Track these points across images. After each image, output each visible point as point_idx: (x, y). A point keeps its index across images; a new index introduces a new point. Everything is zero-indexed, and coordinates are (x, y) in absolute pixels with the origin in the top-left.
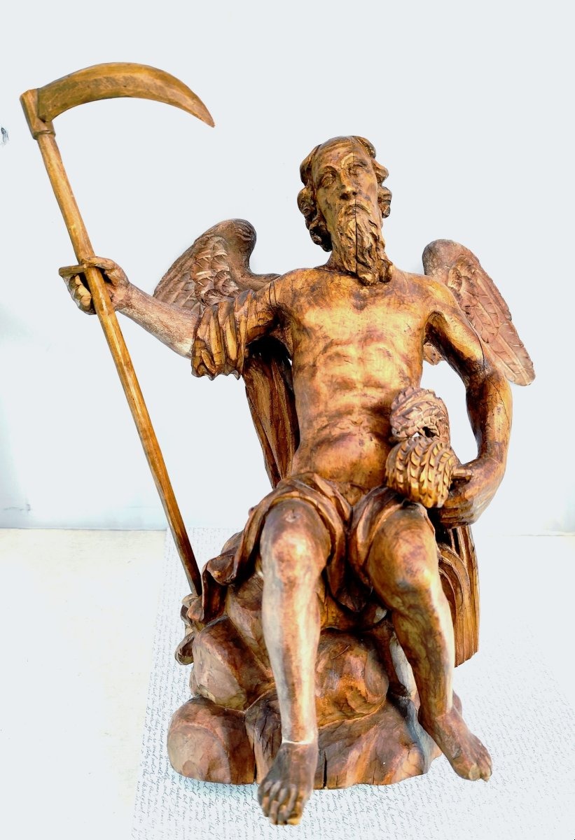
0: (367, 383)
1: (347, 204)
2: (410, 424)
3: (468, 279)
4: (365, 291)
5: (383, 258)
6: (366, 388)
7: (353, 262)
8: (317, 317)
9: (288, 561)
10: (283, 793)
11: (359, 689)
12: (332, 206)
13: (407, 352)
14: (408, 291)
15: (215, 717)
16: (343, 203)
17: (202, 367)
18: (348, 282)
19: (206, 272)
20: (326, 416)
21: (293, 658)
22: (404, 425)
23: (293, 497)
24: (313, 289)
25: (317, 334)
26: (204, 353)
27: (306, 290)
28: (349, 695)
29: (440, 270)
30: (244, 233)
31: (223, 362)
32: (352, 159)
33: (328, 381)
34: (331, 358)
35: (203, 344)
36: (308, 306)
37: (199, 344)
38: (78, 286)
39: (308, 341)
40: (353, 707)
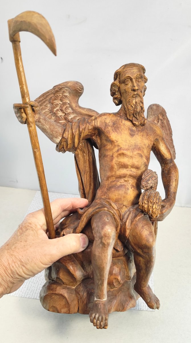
0: (133, 166)
1: (134, 93)
2: (149, 185)
3: (161, 120)
4: (134, 128)
5: (143, 116)
6: (132, 168)
7: (132, 116)
8: (116, 137)
9: (108, 237)
10: (100, 318)
11: (118, 279)
12: (127, 92)
13: (147, 155)
14: (149, 130)
15: (64, 290)
16: (132, 92)
17: (63, 149)
18: (128, 124)
19: (58, 101)
20: (115, 177)
21: (105, 271)
22: (146, 185)
23: (105, 210)
24: (114, 124)
25: (115, 144)
26: (65, 144)
27: (111, 124)
28: (114, 281)
29: (153, 116)
30: (80, 89)
31: (71, 147)
32: (138, 75)
33: (118, 163)
34: (120, 154)
35: (65, 140)
36: (112, 131)
37: (64, 140)
38: (22, 113)
39: (110, 146)
40: (115, 285)
